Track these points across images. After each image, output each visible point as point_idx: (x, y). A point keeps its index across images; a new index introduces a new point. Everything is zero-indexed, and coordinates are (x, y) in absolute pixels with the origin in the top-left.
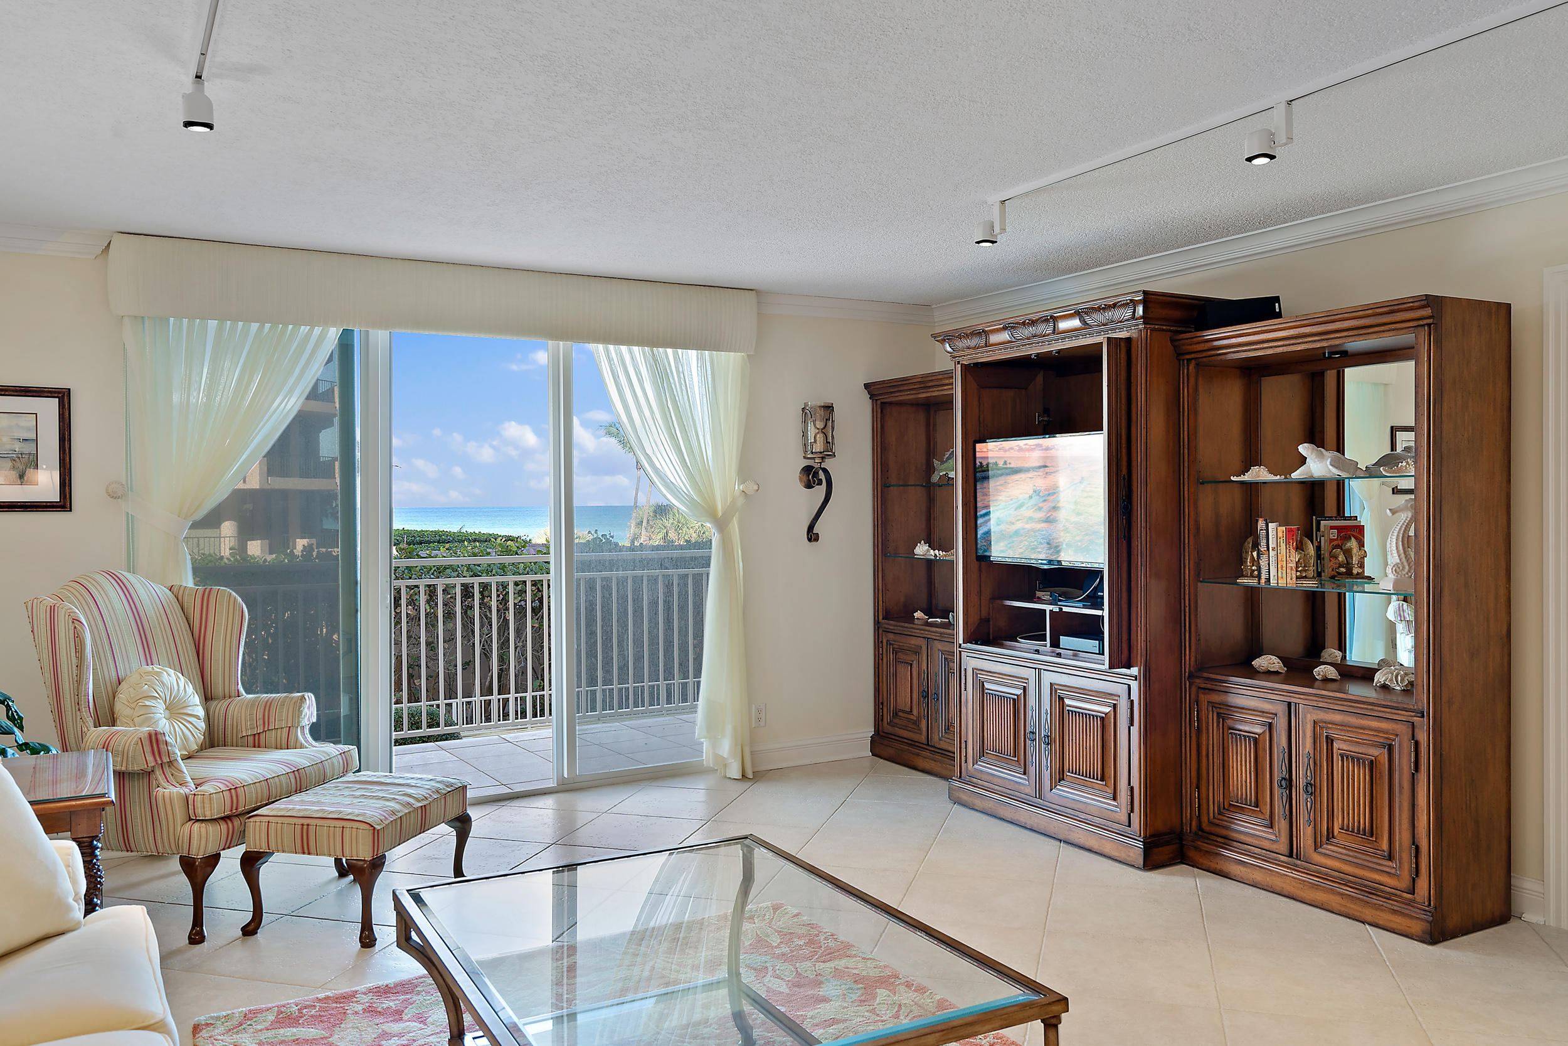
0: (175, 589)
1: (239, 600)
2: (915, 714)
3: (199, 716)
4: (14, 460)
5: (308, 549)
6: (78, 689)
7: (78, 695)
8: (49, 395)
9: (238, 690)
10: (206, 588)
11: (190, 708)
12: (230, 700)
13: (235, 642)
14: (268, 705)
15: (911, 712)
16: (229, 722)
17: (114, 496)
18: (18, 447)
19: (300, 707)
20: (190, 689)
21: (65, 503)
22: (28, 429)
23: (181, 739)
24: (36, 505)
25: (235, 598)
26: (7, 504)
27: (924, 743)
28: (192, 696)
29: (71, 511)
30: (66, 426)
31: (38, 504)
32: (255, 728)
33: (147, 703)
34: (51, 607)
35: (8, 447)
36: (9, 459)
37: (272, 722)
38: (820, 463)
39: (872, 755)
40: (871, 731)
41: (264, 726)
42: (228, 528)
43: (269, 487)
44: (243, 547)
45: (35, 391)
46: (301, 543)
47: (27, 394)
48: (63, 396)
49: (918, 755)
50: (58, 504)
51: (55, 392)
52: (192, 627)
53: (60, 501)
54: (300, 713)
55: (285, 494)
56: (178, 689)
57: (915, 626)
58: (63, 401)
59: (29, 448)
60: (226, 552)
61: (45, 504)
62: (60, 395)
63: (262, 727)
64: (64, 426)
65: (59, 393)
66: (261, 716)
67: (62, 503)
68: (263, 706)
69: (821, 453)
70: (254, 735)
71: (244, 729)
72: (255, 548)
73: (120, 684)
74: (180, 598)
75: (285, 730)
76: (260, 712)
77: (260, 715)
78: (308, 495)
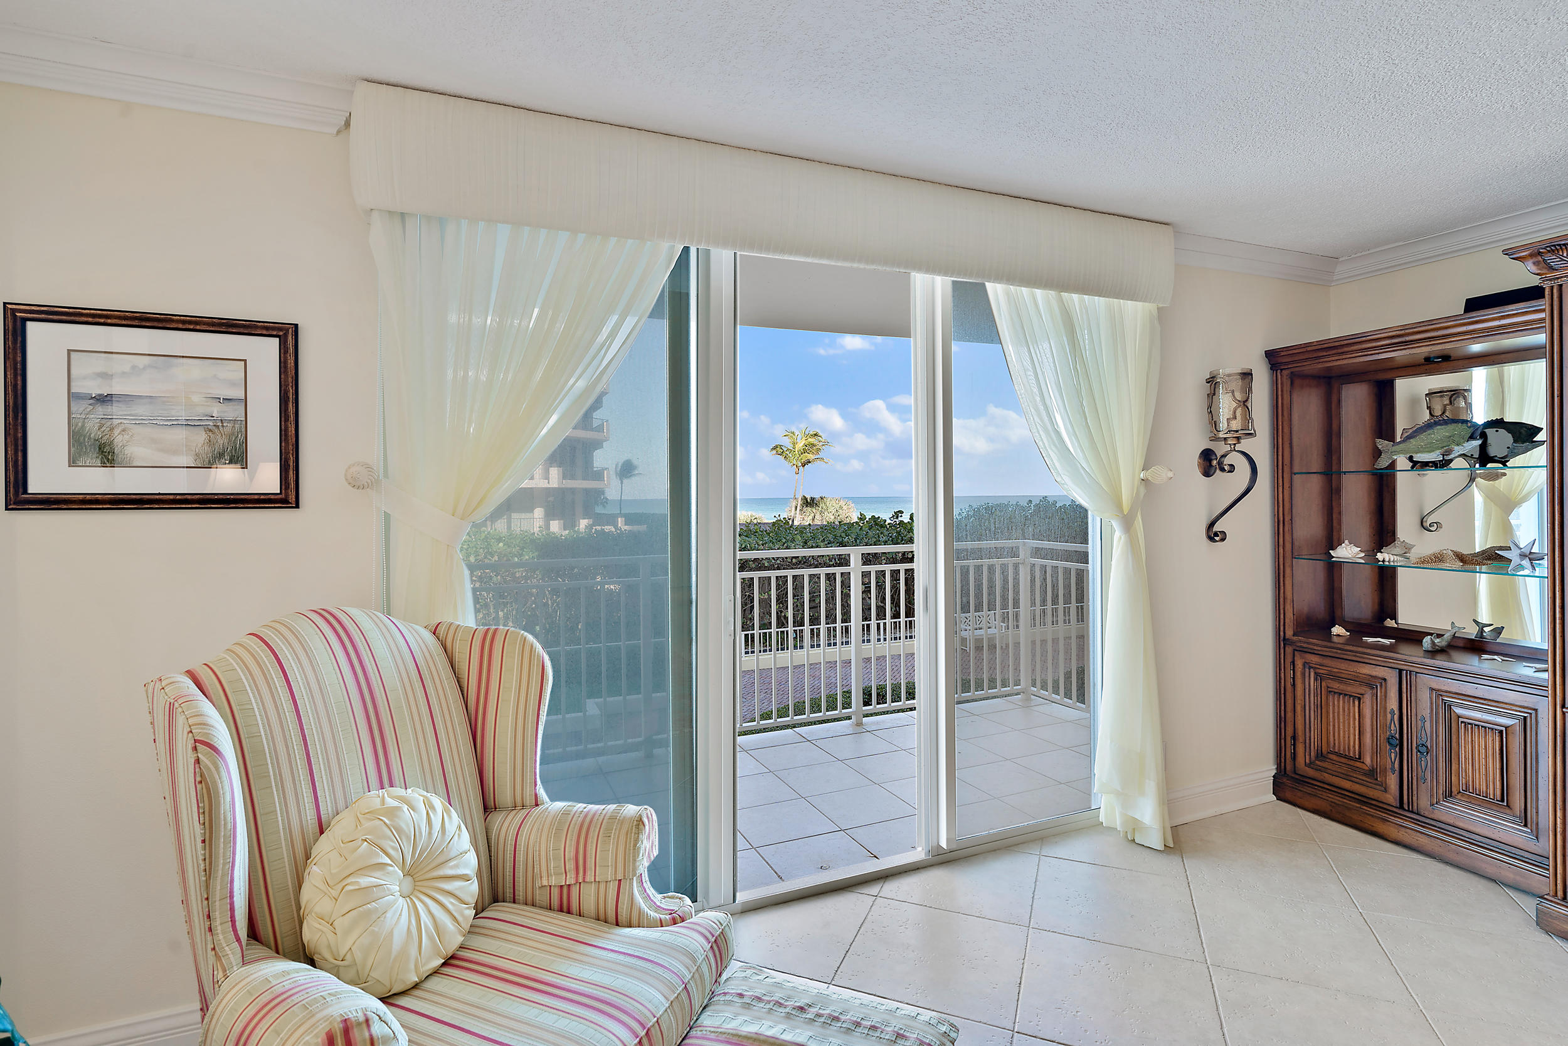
0: (441, 631)
1: (538, 647)
2: (1367, 763)
3: (466, 875)
4: (210, 430)
5: (589, 527)
6: (207, 887)
7: (207, 899)
8: (265, 332)
9: (536, 795)
10: (489, 629)
11: (452, 863)
12: (525, 812)
13: (531, 718)
14: (585, 827)
15: (1360, 758)
16: (521, 857)
17: (356, 484)
18: (216, 410)
19: (637, 840)
20: (455, 820)
21: (287, 495)
22: (233, 384)
23: (431, 938)
24: (245, 499)
25: (532, 646)
26: (197, 497)
27: (1394, 804)
28: (456, 837)
29: (297, 506)
30: (290, 379)
31: (246, 497)
32: (562, 874)
33: (365, 881)
34: (170, 703)
35: (201, 410)
36: (202, 428)
37: (591, 869)
38: (1235, 444)
39: (1277, 799)
40: (1272, 770)
41: (577, 873)
42: (539, 512)
43: (564, 486)
44: (548, 527)
45: (244, 326)
46: (583, 524)
47: (230, 330)
48: (286, 335)
49: (1385, 820)
50: (276, 497)
51: (273, 329)
52: (466, 697)
53: (281, 493)
54: (636, 849)
55: (573, 491)
56: (430, 833)
57: (1332, 645)
58: (286, 341)
59: (233, 412)
60: (536, 530)
61: (256, 497)
62: (281, 333)
63: (573, 876)
64: (286, 380)
65: (280, 329)
66: (573, 854)
67: (283, 496)
68: (577, 828)
69: (1237, 431)
70: (562, 886)
71: (544, 874)
72: (555, 526)
73: (322, 832)
74: (449, 645)
75: (612, 888)
76: (571, 845)
77: (570, 853)
78: (587, 491)
